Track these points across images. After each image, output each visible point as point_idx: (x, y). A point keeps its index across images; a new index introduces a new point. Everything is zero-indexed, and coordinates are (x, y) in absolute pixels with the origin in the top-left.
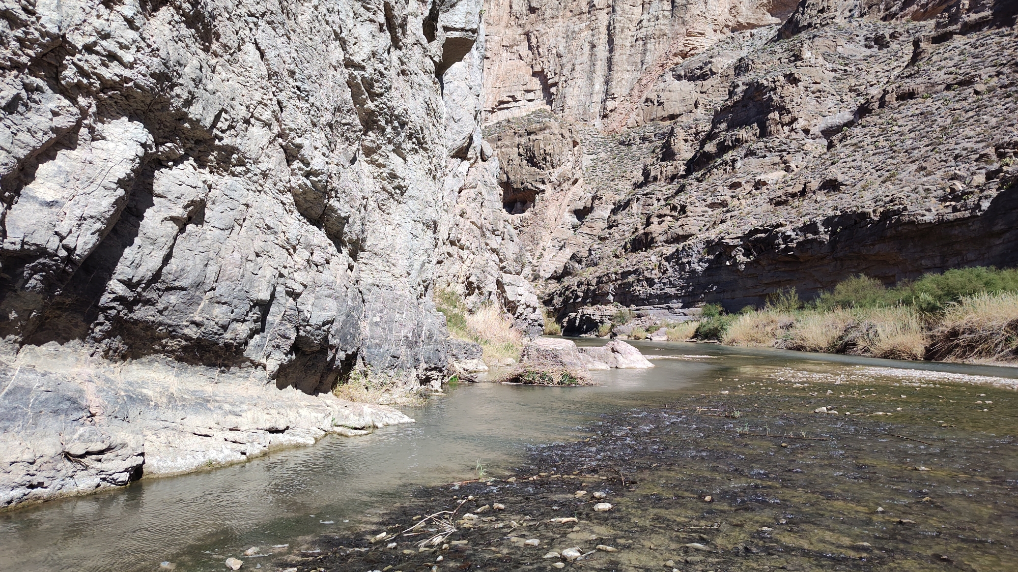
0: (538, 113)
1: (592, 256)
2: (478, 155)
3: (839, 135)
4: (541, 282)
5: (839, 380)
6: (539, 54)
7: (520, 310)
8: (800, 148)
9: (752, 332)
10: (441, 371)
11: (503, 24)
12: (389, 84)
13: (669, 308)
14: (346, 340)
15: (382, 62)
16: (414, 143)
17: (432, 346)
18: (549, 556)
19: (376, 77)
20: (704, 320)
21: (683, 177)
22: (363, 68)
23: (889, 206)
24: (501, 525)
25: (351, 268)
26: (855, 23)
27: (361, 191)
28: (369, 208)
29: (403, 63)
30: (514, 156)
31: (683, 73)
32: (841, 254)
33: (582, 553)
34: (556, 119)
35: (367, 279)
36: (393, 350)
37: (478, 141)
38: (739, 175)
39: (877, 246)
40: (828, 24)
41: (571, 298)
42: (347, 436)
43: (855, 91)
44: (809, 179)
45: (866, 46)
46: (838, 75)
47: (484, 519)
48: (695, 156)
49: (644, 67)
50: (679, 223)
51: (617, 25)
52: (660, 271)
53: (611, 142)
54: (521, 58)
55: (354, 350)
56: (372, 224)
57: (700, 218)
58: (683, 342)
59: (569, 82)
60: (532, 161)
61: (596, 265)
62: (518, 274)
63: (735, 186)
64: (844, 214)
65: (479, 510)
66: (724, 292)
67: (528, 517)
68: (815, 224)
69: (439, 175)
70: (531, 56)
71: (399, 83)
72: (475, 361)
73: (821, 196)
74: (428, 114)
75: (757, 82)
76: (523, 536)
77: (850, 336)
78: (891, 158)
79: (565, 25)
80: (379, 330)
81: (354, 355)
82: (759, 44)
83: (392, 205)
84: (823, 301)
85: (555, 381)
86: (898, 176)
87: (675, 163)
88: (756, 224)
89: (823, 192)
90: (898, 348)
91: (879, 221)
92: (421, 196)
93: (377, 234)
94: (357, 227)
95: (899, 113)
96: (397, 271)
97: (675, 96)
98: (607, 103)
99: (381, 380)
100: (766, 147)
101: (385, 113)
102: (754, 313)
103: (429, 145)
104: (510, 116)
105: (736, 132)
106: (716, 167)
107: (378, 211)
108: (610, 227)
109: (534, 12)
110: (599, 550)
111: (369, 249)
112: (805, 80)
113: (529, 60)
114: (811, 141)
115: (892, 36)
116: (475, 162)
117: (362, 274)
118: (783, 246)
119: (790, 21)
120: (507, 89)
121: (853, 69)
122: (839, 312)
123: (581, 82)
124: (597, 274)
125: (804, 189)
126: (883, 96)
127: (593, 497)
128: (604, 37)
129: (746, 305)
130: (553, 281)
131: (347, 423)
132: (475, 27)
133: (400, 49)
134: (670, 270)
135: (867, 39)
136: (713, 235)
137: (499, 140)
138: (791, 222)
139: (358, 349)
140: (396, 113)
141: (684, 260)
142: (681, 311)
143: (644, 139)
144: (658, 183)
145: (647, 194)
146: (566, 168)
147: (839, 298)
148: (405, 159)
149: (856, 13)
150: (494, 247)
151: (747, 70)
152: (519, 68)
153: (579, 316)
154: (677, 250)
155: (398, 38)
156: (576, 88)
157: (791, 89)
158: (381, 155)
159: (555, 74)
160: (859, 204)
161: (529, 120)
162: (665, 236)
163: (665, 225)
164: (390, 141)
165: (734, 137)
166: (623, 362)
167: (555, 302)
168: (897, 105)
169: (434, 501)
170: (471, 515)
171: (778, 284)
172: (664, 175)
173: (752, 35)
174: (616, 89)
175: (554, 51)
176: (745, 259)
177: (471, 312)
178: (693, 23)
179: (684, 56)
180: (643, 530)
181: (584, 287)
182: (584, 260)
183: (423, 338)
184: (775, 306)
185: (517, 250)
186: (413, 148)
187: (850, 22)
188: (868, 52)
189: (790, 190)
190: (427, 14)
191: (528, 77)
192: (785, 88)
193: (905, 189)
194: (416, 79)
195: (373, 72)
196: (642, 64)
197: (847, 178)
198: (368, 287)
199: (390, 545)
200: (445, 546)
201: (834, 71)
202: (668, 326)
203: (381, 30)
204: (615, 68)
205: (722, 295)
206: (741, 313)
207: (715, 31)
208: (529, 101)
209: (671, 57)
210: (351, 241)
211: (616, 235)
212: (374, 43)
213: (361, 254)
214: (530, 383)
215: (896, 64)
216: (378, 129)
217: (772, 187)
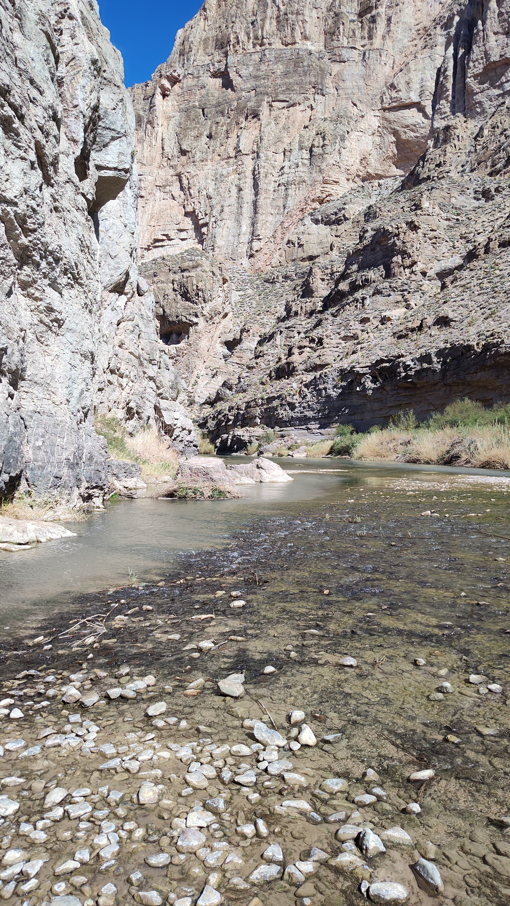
0: (191, 252)
1: (242, 384)
2: (135, 290)
3: (451, 278)
4: (196, 407)
5: (444, 487)
6: (191, 195)
7: (176, 432)
8: (419, 288)
9: (377, 449)
10: (102, 489)
11: (156, 164)
12: (41, 221)
13: (308, 429)
14: (9, 463)
15: (34, 199)
16: (69, 278)
17: (92, 467)
18: (188, 647)
19: (29, 213)
20: (338, 439)
21: (320, 312)
22: (16, 204)
23: (490, 340)
24: (148, 624)
25: (11, 396)
26: (466, 178)
27: (19, 323)
28: (28, 340)
29: (55, 200)
30: (170, 291)
31: (320, 218)
32: (450, 381)
33: (215, 644)
34: (207, 258)
35: (28, 406)
36: (55, 471)
37: (134, 277)
38: (368, 311)
39: (479, 374)
40: (444, 177)
41: (223, 421)
42: (11, 551)
43: (465, 238)
44: (426, 316)
45: (475, 198)
46: (451, 224)
47: (133, 620)
48: (331, 293)
49: (286, 211)
50: (317, 354)
51: (262, 170)
52: (300, 397)
53: (257, 279)
54: (174, 198)
55: (18, 472)
56: (32, 355)
57: (335, 349)
58: (320, 458)
59: (219, 222)
60: (185, 296)
61: (245, 391)
62: (174, 400)
63: (364, 321)
64: (453, 347)
65: (129, 612)
66: (354, 414)
67: (172, 616)
68: (430, 355)
69: (95, 309)
70: (183, 196)
71: (53, 219)
72: (134, 479)
73: (434, 331)
74: (82, 251)
75: (384, 228)
76: (166, 632)
77: (455, 450)
78: (493, 297)
79: (214, 168)
80: (41, 454)
81: (18, 477)
82: (386, 193)
83: (50, 337)
84: (435, 421)
85: (206, 495)
86: (498, 314)
87: (313, 299)
88: (382, 354)
89: (436, 327)
90: (493, 459)
91: (481, 353)
92: (78, 328)
93: (36, 364)
94: (16, 358)
95: (501, 258)
96: (57, 399)
97: (313, 239)
98: (253, 244)
99: (45, 499)
100: (390, 287)
101: (40, 249)
102: (379, 432)
103: (84, 281)
104: (165, 254)
105: (365, 273)
106: (348, 304)
107: (37, 342)
108: (257, 357)
109: (185, 155)
110: (231, 640)
111: (29, 378)
112: (424, 228)
113: (181, 200)
114: (428, 282)
115: (497, 190)
116: (132, 297)
117: (23, 402)
118: (403, 374)
119: (412, 173)
120: (161, 228)
121: (464, 218)
122: (448, 430)
123: (230, 223)
124: (246, 400)
125: (421, 325)
126: (488, 244)
127: (231, 596)
128: (250, 181)
129: (374, 425)
130: (207, 406)
131: (12, 540)
132: (127, 166)
133: (52, 186)
134: (309, 395)
135: (476, 192)
136: (346, 364)
137: (155, 276)
138: (410, 353)
139: (22, 471)
140: (50, 248)
141: (321, 387)
142: (318, 431)
143: (286, 277)
144: (298, 318)
145: (289, 327)
146: (217, 303)
147: (448, 418)
148: (61, 294)
149: (468, 168)
150: (152, 375)
151: (375, 217)
152: (172, 208)
153: (230, 437)
154: (315, 378)
155: (49, 175)
156: (225, 229)
157: (411, 235)
158: (37, 289)
159: (206, 215)
160: (465, 338)
161: (182, 258)
162: (305, 365)
163: (305, 355)
164: (45, 276)
165: (364, 277)
166: (266, 477)
167: (208, 425)
168: (499, 252)
169: (91, 606)
170: (122, 617)
171: (399, 407)
172: (304, 310)
173: (380, 185)
174: (261, 231)
175: (204, 193)
176: (373, 386)
177: (131, 434)
178: (329, 172)
179: (321, 202)
180: (270, 621)
181: (235, 412)
182: (234, 386)
183: (84, 459)
184: (397, 426)
185: (173, 378)
186: (69, 283)
187: (462, 176)
188: (477, 204)
189: (410, 325)
190: (78, 153)
191: (181, 217)
192: (407, 234)
193: (503, 325)
194: (69, 216)
195: (25, 208)
196: (285, 208)
197: (456, 315)
198: (29, 414)
199: (46, 647)
200: (95, 645)
201: (448, 219)
202: (307, 444)
203: (33, 168)
204: (260, 211)
205: (353, 417)
206: (369, 432)
207: (348, 180)
208: (182, 240)
209: (309, 202)
210: (10, 371)
211: (262, 364)
212: (26, 180)
213: (21, 383)
214: (183, 498)
215: (499, 215)
216: (33, 264)
217: (395, 322)
